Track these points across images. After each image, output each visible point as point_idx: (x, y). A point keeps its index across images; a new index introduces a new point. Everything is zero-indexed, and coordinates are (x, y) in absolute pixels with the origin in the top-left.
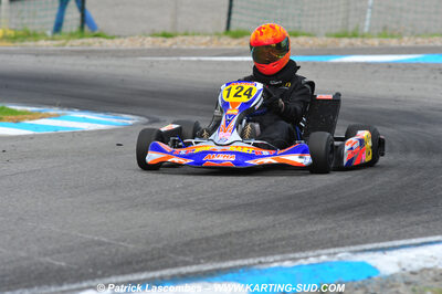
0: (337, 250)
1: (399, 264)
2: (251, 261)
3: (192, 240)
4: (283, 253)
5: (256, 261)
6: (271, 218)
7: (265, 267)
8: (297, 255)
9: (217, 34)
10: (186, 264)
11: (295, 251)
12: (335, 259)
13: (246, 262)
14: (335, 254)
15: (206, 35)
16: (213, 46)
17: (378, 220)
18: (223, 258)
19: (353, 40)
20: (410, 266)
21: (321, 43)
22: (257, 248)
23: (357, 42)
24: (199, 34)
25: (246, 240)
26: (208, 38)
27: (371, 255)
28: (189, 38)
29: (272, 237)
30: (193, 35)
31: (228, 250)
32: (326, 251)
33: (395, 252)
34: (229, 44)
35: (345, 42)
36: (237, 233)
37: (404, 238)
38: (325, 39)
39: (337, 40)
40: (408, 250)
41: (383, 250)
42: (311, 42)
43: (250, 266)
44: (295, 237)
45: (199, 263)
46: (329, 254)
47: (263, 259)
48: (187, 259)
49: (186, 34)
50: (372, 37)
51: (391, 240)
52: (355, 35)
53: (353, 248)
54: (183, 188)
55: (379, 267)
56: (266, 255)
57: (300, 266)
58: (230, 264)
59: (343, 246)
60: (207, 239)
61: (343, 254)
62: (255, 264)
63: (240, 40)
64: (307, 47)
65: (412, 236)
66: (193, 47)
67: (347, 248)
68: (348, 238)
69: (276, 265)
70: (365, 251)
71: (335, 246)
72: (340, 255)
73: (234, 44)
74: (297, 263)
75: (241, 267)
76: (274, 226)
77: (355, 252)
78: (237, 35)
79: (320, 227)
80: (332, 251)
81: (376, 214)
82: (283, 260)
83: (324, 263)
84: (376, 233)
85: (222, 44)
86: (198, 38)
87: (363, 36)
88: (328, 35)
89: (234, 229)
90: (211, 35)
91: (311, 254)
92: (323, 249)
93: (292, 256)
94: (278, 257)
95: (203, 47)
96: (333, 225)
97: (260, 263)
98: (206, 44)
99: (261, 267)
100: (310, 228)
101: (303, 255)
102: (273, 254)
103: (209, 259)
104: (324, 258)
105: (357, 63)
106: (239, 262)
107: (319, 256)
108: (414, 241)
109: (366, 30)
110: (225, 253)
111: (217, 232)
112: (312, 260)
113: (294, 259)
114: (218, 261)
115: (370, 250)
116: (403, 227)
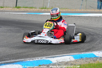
0: (42, 57)
1: (57, 60)
2: (23, 60)
3: (9, 55)
4: (30, 58)
5: (24, 59)
6: (27, 50)
7: (26, 61)
8: (33, 58)
9: (14, 7)
10: (7, 60)
11: (33, 57)
12: (42, 59)
13: (21, 60)
14: (42, 58)
15: (11, 7)
16: (13, 10)
17: (52, 50)
18: (16, 59)
19: (45, 10)
20: (59, 61)
21: (38, 10)
22: (24, 57)
23: (46, 10)
24: (9, 7)
25: (21, 55)
26: (12, 8)
27: (50, 58)
28: (7, 8)
29: (28, 54)
30: (8, 7)
31: (17, 57)
32: (40, 57)
33: (56, 58)
34: (16, 10)
35: (43, 10)
36: (19, 53)
37: (58, 55)
38: (39, 9)
39: (41, 9)
40: (59, 57)
41: (53, 57)
42: (35, 10)
43: (22, 61)
44: (33, 54)
45: (10, 60)
46: (41, 58)
47: (25, 59)
48: (8, 59)
49: (6, 7)
50: (50, 9)
51: (55, 55)
52: (45, 8)
53: (46, 57)
54: (6, 43)
55: (52, 61)
56: (26, 58)
57: (34, 61)
58: (18, 60)
59: (44, 56)
60: (12, 54)
61: (44, 58)
62: (24, 60)
63: (19, 9)
64: (35, 11)
65: (59, 54)
66: (8, 10)
67: (45, 57)
68: (45, 54)
69: (28, 60)
70: (49, 57)
71: (42, 56)
72: (43, 58)
73: (18, 10)
74: (33, 60)
75: (20, 61)
76: (28, 52)
77: (47, 58)
78: (18, 8)
79: (38, 52)
80: (41, 57)
81: (51, 49)
82: (30, 59)
83: (40, 60)
84: (51, 54)
85: (15, 10)
86: (9, 8)
87: (47, 9)
88: (39, 8)
89: (19, 52)
90: (12, 7)
91: (36, 58)
92: (39, 57)
93: (32, 58)
94: (29, 59)
95: (10, 10)
96: (42, 51)
97: (25, 60)
98: (11, 9)
99: (25, 61)
100: (36, 52)
101: (35, 58)
102: (28, 58)
103: (13, 59)
104: (39, 59)
105: (46, 15)
106: (20, 60)
107: (38, 58)
108: (60, 55)
109: (48, 7)
110: (17, 58)
111: (15, 53)
112: (37, 59)
113: (33, 59)
114: (15, 60)
115: (50, 57)
116: (57, 52)
